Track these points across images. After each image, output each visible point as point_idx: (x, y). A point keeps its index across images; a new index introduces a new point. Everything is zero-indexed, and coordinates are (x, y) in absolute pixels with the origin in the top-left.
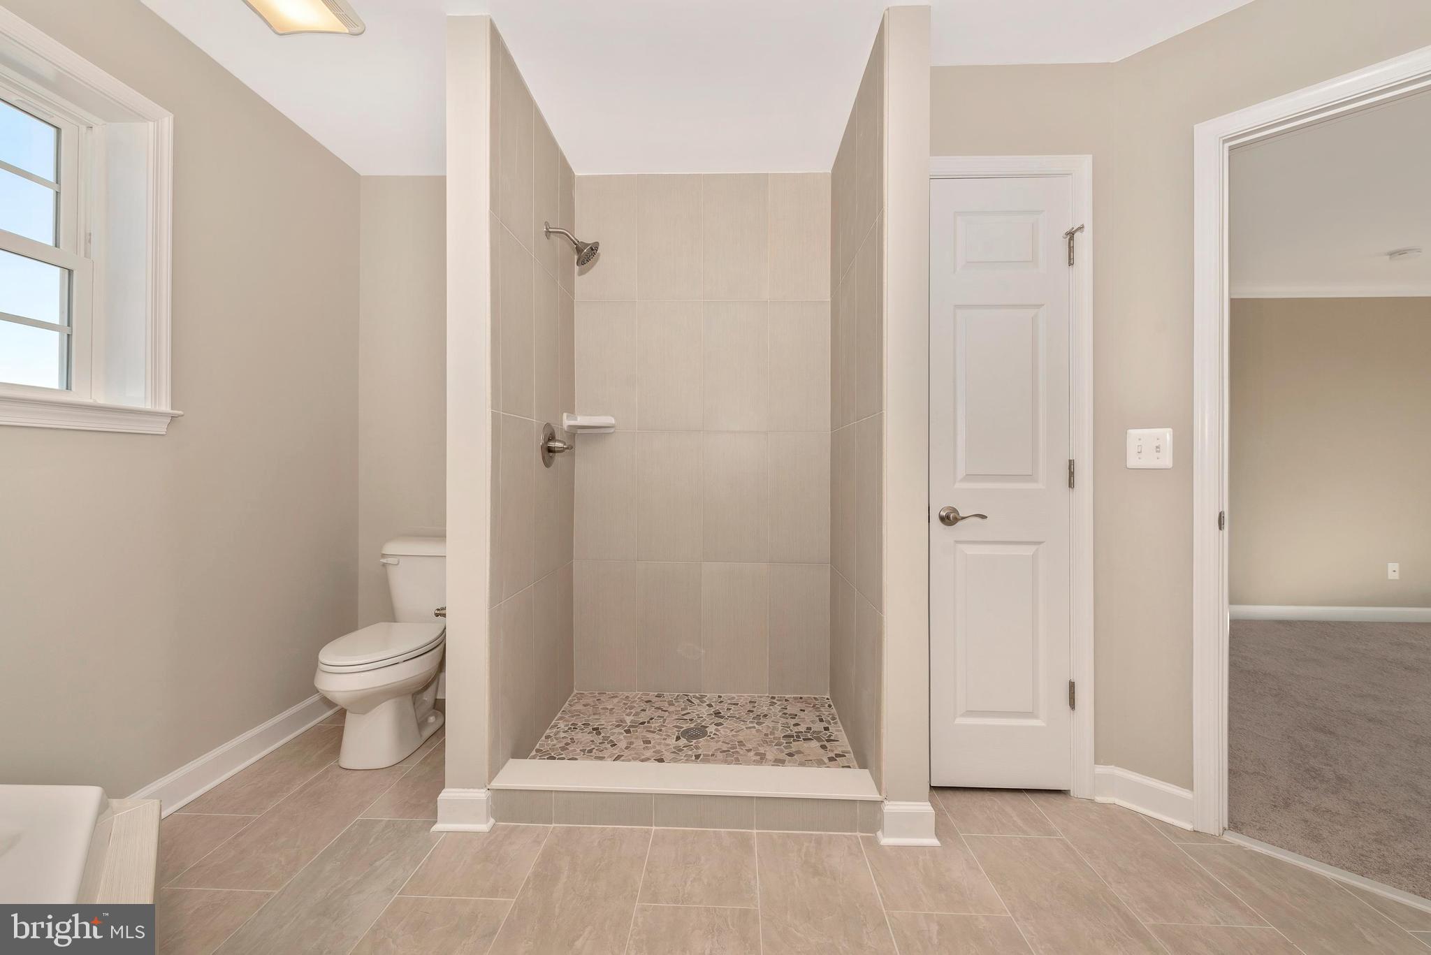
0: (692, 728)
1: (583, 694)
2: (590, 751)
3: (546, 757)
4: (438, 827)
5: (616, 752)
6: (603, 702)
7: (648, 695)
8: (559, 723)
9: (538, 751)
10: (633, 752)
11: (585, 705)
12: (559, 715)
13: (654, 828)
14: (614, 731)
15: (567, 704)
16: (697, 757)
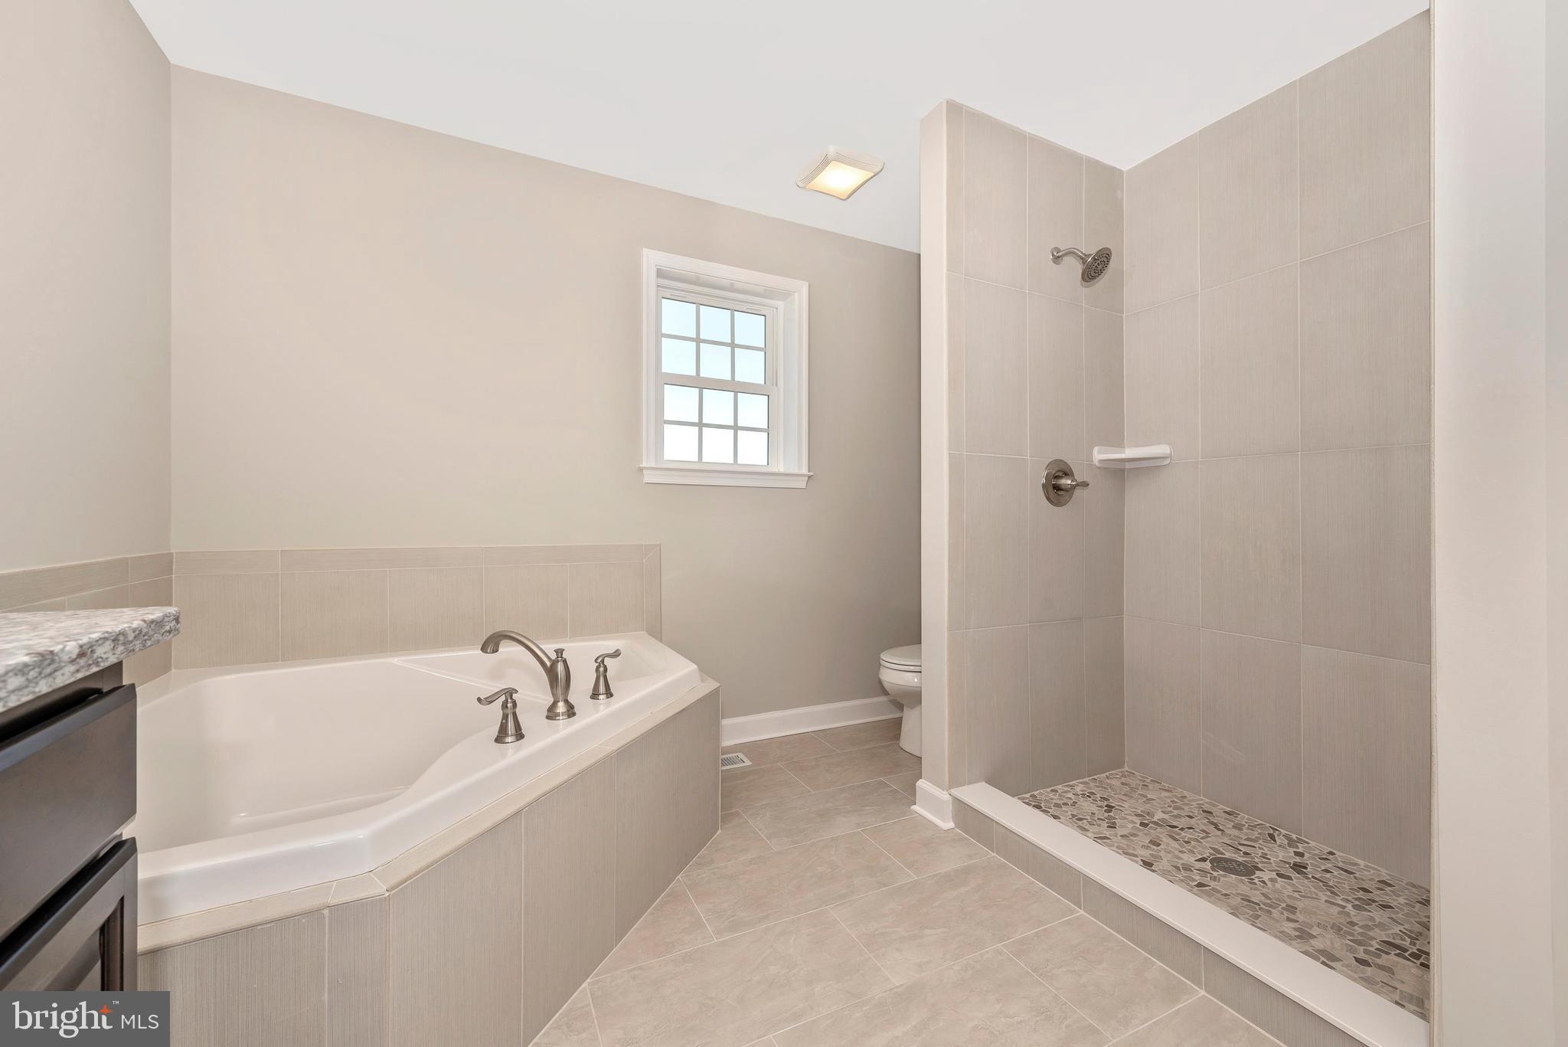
0: (1236, 862)
1: (1133, 774)
2: (1080, 819)
3: (1034, 804)
4: (913, 807)
5: (1107, 833)
6: (1148, 790)
7: (1214, 805)
8: (1078, 785)
9: (1033, 796)
10: (1126, 843)
11: (1123, 784)
12: (1086, 779)
13: (1082, 912)
14: (1128, 817)
15: (1104, 775)
16: (1200, 885)
